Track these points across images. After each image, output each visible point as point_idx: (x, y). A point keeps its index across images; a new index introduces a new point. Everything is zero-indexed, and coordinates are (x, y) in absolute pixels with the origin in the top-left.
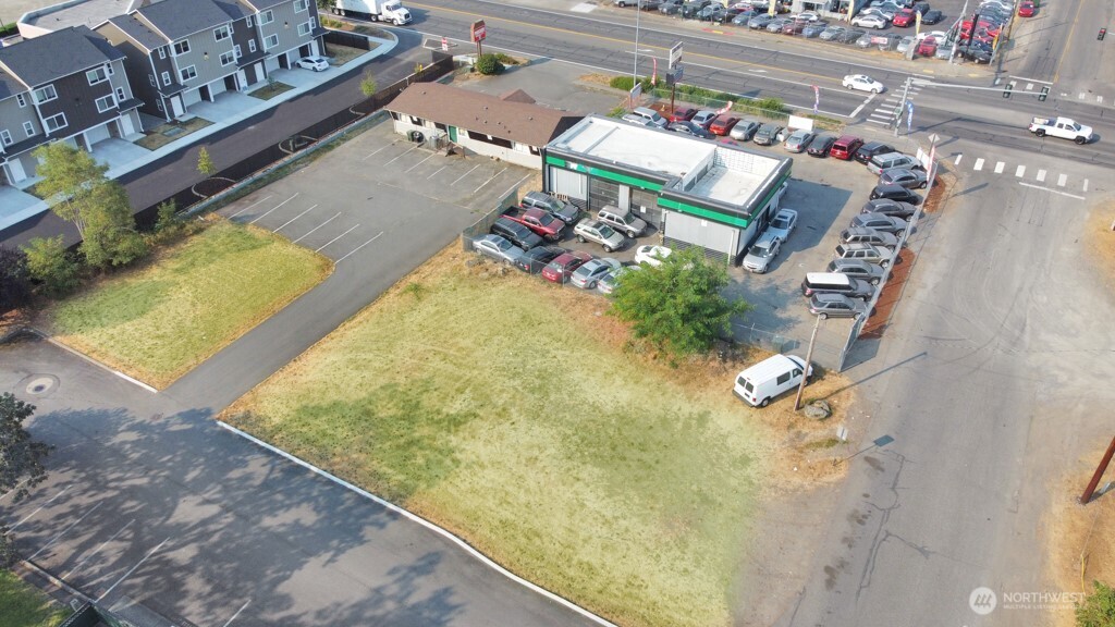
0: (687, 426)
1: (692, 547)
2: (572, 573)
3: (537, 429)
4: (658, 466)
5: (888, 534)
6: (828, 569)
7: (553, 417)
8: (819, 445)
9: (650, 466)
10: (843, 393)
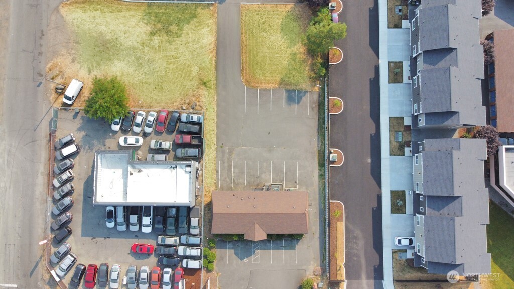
0: (92, 66)
1: (76, 27)
2: (99, 6)
3: (130, 43)
4: (94, 47)
5: (32, 52)
6: (43, 35)
7: (129, 50)
8: (56, 76)
9: (95, 46)
10: (54, 100)
